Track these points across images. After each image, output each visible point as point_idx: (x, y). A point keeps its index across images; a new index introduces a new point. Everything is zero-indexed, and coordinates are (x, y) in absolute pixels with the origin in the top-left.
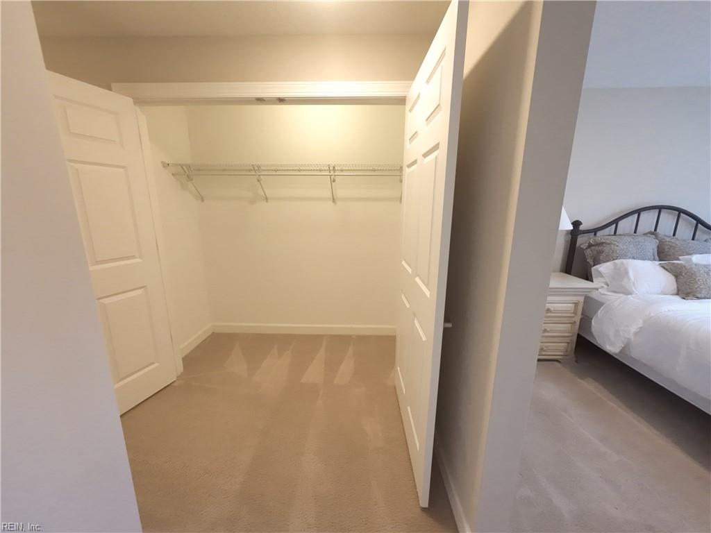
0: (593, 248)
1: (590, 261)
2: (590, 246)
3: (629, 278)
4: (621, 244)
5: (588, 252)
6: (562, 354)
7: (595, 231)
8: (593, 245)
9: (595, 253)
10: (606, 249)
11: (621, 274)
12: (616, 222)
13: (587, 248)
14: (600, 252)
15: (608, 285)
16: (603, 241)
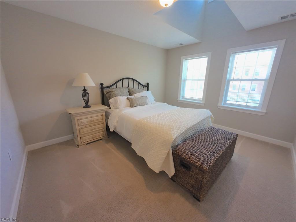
0: (108, 93)
1: (108, 98)
2: (107, 93)
3: (118, 103)
4: (116, 91)
5: (107, 95)
6: (102, 136)
7: (109, 87)
8: (108, 92)
9: (109, 95)
10: (112, 93)
11: (116, 102)
12: (116, 83)
13: (106, 94)
14: (110, 95)
15: (114, 107)
16: (111, 90)
